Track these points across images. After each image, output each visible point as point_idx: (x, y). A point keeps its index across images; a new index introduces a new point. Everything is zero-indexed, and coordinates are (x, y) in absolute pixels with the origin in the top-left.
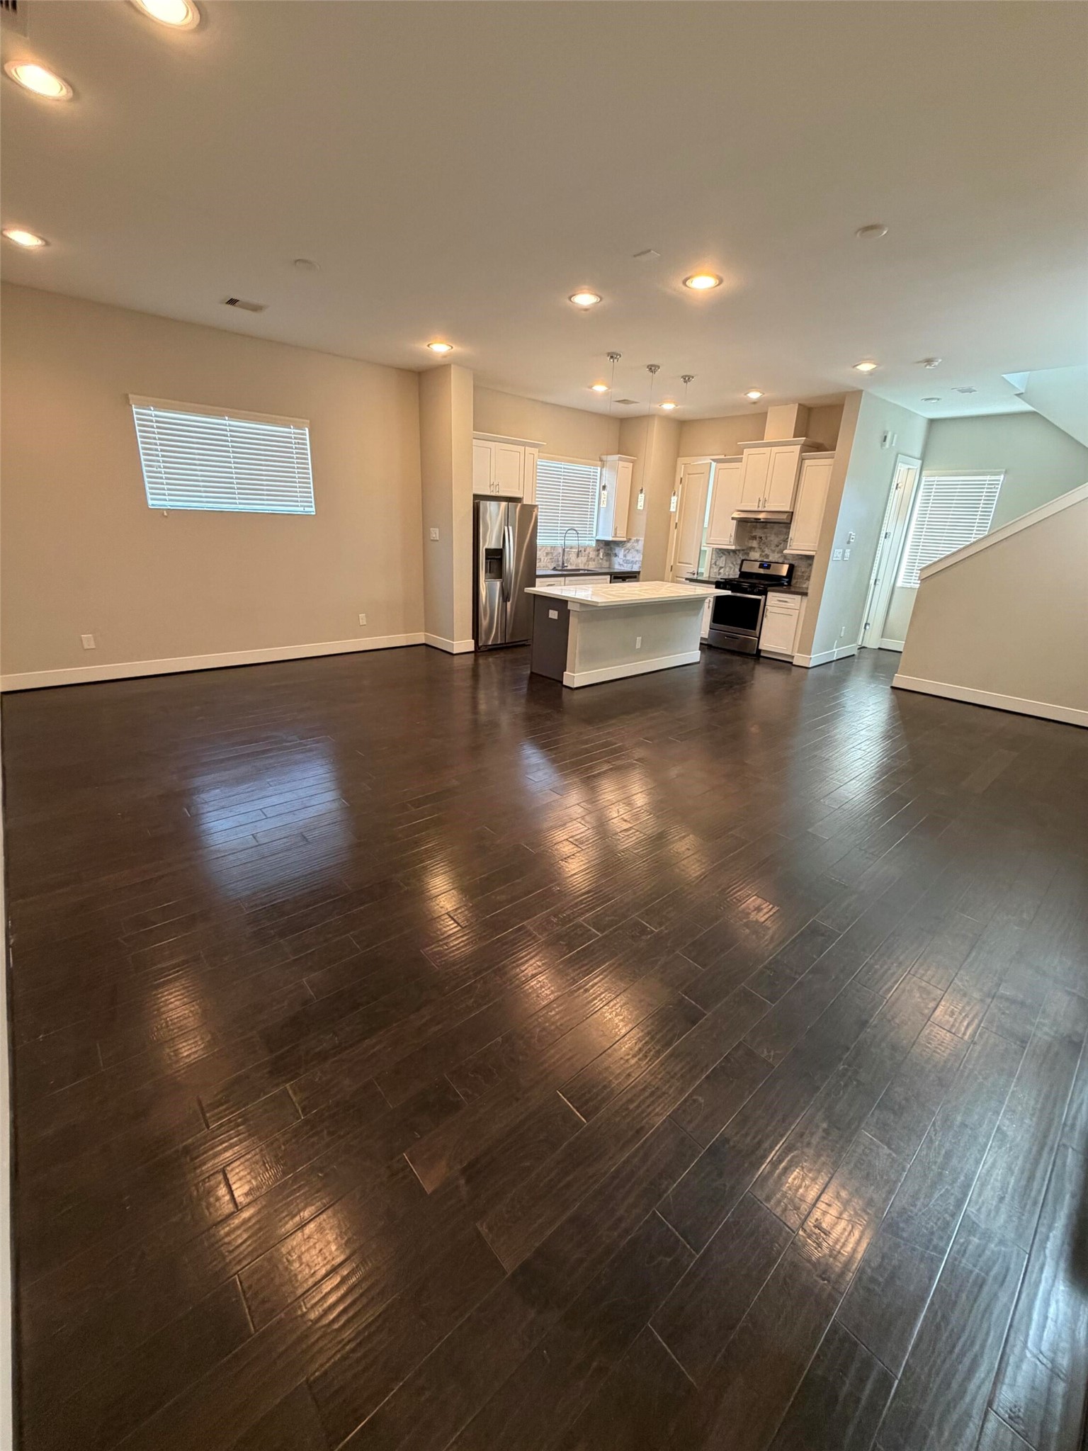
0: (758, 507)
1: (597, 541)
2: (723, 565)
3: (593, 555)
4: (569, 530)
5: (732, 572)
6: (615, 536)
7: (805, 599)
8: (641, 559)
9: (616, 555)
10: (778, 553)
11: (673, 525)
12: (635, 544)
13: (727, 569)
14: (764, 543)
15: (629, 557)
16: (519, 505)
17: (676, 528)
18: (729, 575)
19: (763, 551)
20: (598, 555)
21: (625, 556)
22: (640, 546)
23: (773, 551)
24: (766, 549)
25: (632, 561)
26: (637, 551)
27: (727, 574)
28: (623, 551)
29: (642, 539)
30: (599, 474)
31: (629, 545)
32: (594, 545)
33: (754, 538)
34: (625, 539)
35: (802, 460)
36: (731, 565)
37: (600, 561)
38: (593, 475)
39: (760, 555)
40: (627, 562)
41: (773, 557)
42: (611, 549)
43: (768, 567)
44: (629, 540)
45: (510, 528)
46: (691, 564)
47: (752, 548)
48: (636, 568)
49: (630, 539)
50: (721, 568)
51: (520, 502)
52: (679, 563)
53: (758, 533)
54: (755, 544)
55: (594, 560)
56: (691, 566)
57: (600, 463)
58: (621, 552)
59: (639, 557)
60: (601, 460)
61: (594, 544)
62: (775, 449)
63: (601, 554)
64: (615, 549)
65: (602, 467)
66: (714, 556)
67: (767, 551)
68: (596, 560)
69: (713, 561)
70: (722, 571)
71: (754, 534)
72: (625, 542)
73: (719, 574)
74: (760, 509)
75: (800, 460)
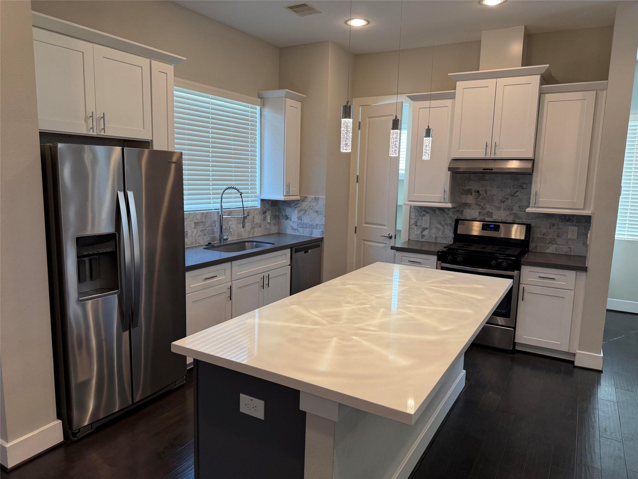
0: (486, 154)
1: (262, 200)
2: (428, 226)
3: (258, 219)
4: (227, 189)
5: (440, 234)
6: (288, 194)
7: (582, 276)
8: (323, 221)
9: (287, 218)
10: (504, 210)
11: (353, 179)
12: (314, 204)
13: (434, 231)
14: (484, 199)
15: (306, 220)
16: (146, 151)
17: (357, 182)
18: (436, 238)
19: (482, 208)
20: (265, 219)
21: (300, 218)
22: (321, 206)
23: (498, 208)
24: (487, 206)
25: (312, 225)
26: (317, 212)
27: (434, 236)
28: (296, 212)
29: (322, 197)
30: (258, 116)
31: (304, 205)
32: (259, 207)
33: (469, 192)
34: (298, 198)
35: (541, 93)
36: (439, 226)
37: (268, 226)
38: (252, 117)
39: (480, 213)
40: (304, 226)
41: (499, 215)
42: (279, 210)
43: (497, 228)
44: (304, 199)
45: (130, 194)
46: (384, 225)
47: (466, 205)
48: (317, 234)
49: (306, 198)
50: (424, 229)
51: (148, 148)
52: (366, 223)
53: (474, 186)
54: (470, 199)
55: (260, 226)
56: (386, 228)
57: (259, 100)
58: (294, 215)
59: (320, 220)
60: (260, 97)
61: (258, 204)
62: (502, 81)
63: (269, 217)
64: (284, 210)
65: (263, 105)
66: (413, 214)
67: (488, 208)
68: (263, 226)
69: (413, 221)
70: (426, 233)
71: (467, 188)
72: (299, 201)
73: (423, 236)
74: (488, 156)
75: (539, 94)
